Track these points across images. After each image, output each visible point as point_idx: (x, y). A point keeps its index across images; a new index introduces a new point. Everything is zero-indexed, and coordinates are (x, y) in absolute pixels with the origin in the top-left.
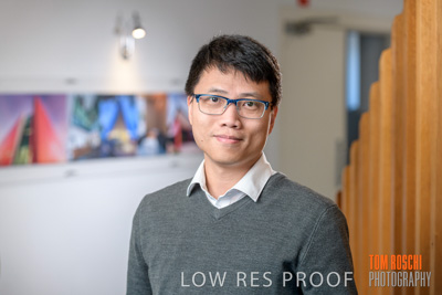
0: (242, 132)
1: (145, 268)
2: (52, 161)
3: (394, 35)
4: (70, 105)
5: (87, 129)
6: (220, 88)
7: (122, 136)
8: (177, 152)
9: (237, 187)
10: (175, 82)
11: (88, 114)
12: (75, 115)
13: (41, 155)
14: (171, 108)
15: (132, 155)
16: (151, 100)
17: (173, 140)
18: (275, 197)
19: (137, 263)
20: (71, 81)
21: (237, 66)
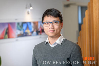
1: (36, 61)
2: (13, 38)
3: (88, 7)
4: (16, 25)
5: (20, 30)
7: (28, 31)
8: (41, 34)
9: (56, 42)
10: (40, 19)
11: (20, 27)
12: (17, 27)
13: (10, 36)
14: (39, 25)
15: (31, 35)
16: (34, 23)
17: (40, 32)
18: (65, 44)
19: (34, 60)
20: (16, 19)
21: (51, 15)
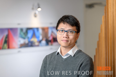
0: (68, 39)
2: (14, 48)
4: (19, 31)
5: (24, 38)
6: (63, 28)
7: (35, 40)
8: (52, 45)
9: (68, 53)
11: (24, 34)
12: (20, 34)
13: (10, 46)
14: (50, 31)
15: (38, 46)
16: (43, 29)
17: (50, 41)
20: (19, 24)
21: (67, 22)
